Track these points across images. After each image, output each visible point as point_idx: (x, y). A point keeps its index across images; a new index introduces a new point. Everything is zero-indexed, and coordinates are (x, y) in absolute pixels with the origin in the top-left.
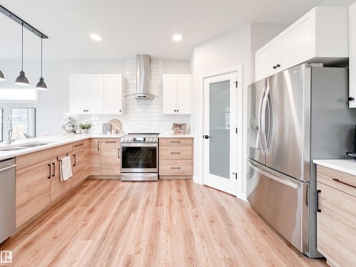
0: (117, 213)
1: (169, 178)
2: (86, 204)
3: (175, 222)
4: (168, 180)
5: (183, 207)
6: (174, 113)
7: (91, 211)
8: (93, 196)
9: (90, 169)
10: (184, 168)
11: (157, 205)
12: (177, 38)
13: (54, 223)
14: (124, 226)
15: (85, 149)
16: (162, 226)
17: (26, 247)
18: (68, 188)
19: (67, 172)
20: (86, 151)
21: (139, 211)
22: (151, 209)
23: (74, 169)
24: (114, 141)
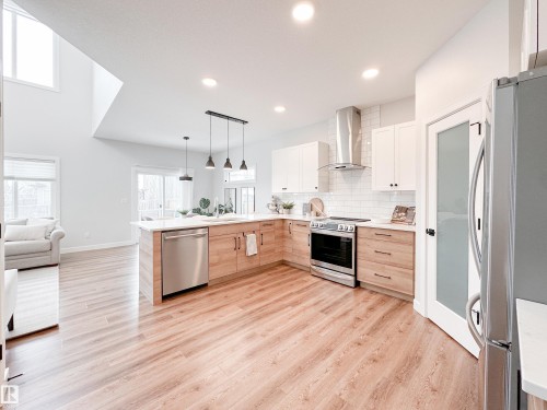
0: (277, 301)
1: (375, 290)
2: (261, 284)
3: (323, 334)
4: (372, 292)
5: (353, 327)
6: (390, 189)
7: (260, 290)
8: (274, 279)
9: (283, 253)
10: (398, 280)
11: (322, 311)
12: (370, 73)
13: (232, 288)
14: (273, 312)
15: (276, 229)
16: (306, 330)
17: (210, 295)
18: (255, 264)
19: (252, 249)
20: (278, 232)
21: (299, 307)
22: (312, 311)
23: (263, 248)
24: (304, 225)
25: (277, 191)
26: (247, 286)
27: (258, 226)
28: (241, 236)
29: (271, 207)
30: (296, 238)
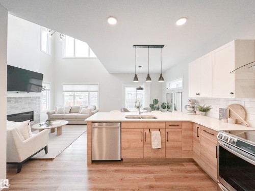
23: (168, 144)
24: (213, 133)
25: (192, 95)
26: (144, 176)
27: (163, 125)
28: (147, 131)
29: (188, 108)
30: (203, 143)
